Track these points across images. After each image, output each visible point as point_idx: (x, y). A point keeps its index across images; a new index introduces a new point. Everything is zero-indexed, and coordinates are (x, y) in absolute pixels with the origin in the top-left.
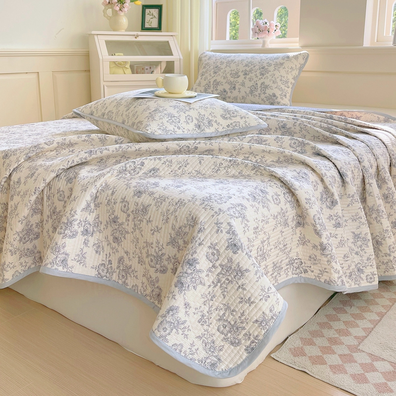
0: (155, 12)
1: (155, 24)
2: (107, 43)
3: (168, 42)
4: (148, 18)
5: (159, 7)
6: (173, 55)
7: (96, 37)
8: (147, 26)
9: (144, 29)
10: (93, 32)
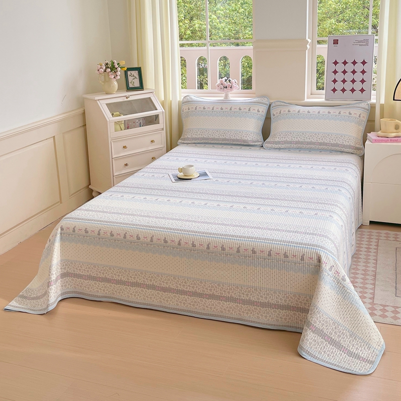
0: (135, 73)
1: (137, 84)
2: (108, 105)
3: (150, 98)
4: (130, 79)
5: (139, 70)
6: (156, 109)
7: (98, 102)
8: (131, 85)
9: (129, 89)
10: (97, 98)
